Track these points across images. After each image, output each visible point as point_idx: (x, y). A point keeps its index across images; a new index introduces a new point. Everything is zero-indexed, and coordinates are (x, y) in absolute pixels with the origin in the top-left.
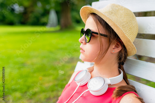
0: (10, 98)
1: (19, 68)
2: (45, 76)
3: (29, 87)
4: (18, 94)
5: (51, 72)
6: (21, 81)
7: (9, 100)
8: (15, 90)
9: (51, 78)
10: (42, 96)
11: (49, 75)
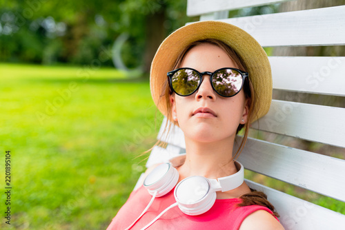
0: (26, 219)
1: (49, 157)
2: (102, 174)
3: (65, 198)
4: (42, 212)
5: (115, 167)
6: (50, 184)
7: (22, 224)
8: (37, 203)
9: (115, 180)
10: (93, 218)
11: (111, 174)
